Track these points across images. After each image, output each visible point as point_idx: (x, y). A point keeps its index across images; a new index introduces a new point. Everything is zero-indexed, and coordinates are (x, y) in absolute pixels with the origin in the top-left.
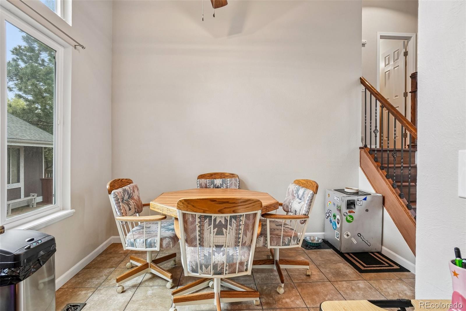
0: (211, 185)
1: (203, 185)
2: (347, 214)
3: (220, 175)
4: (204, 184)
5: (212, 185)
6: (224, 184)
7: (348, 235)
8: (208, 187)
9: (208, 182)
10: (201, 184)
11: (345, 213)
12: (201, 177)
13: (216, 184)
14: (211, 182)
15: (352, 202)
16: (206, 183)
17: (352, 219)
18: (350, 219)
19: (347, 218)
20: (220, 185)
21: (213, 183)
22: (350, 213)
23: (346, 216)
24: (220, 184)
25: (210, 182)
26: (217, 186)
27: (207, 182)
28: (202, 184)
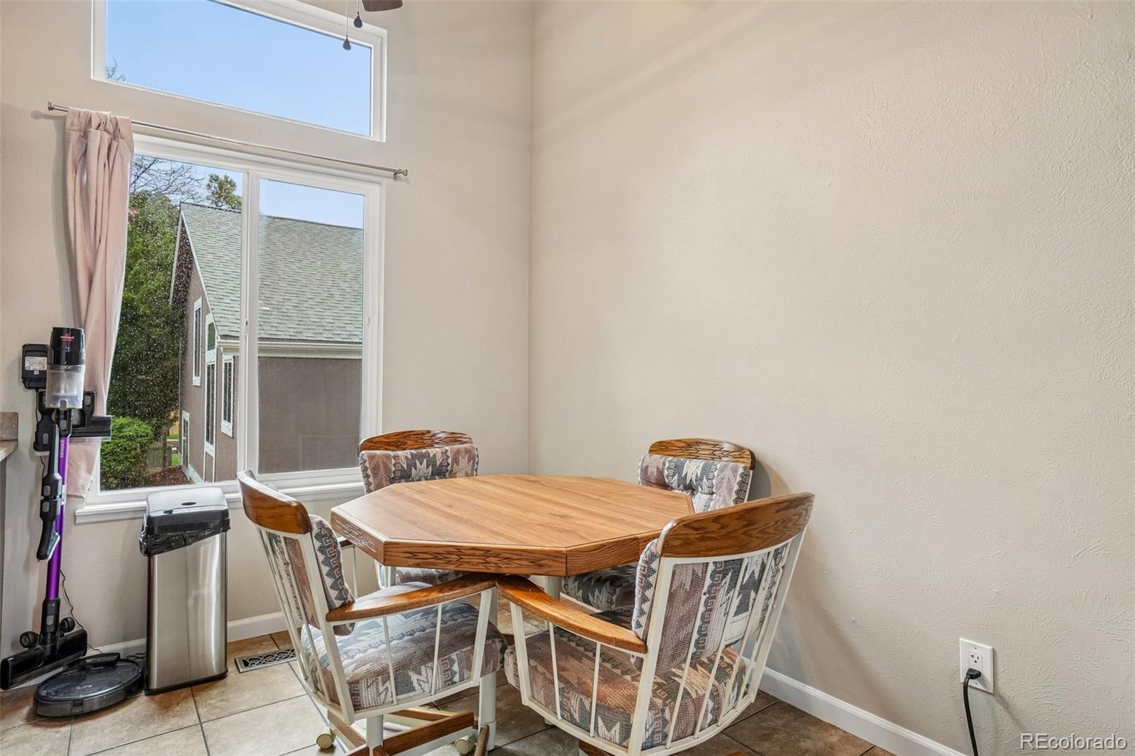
0: (674, 475)
1: (653, 471)
3: (710, 447)
4: (655, 469)
5: (676, 477)
6: (705, 480)
8: (667, 480)
9: (668, 465)
10: (647, 467)
12: (660, 447)
13: (686, 475)
14: (675, 467)
16: (661, 467)
20: (696, 481)
21: (678, 468)
24: (697, 476)
25: (673, 466)
26: (688, 482)
27: (664, 464)
28: (649, 468)
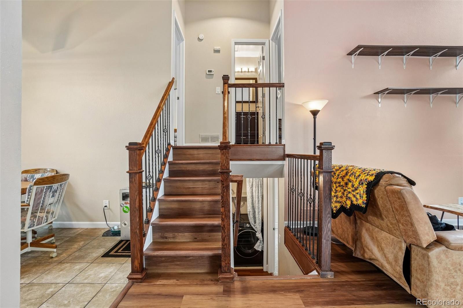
0: (31, 178)
1: (23, 178)
2: (124, 205)
7: (125, 224)
8: (28, 180)
9: (28, 176)
11: (122, 204)
12: (25, 172)
15: (127, 194)
16: (26, 177)
17: (128, 209)
18: (126, 209)
19: (123, 209)
21: (33, 177)
22: (126, 204)
23: (122, 207)
25: (31, 176)
